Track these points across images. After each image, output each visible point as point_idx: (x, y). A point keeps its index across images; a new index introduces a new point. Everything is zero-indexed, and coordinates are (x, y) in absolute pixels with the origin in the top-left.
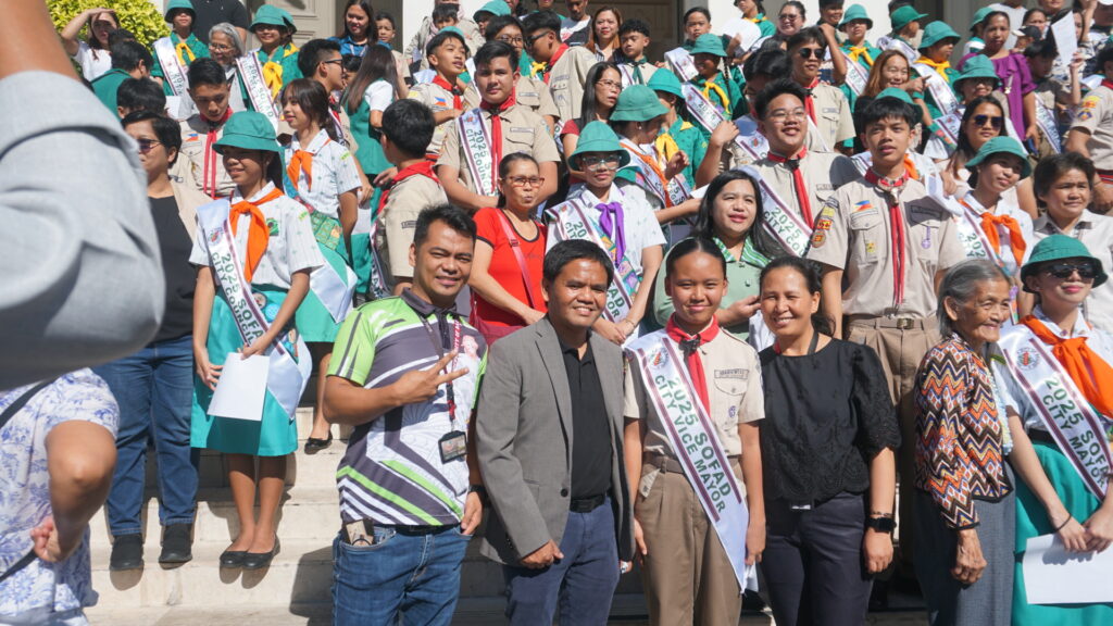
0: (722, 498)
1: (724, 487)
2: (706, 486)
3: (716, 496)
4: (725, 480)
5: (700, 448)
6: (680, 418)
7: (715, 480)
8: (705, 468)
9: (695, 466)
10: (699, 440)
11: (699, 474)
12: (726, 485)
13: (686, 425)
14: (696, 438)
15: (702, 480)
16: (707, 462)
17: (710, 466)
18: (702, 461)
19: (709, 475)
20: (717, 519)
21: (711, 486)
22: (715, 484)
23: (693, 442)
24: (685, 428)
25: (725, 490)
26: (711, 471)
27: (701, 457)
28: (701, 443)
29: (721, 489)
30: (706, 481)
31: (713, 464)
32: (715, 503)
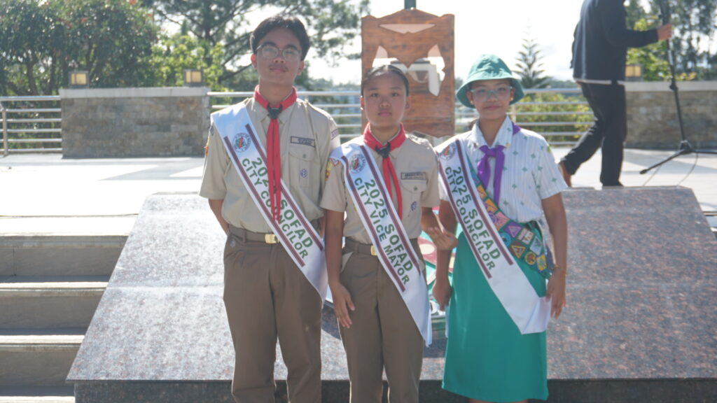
0: (406, 273)
1: (407, 264)
2: (393, 265)
3: (401, 272)
4: (408, 258)
5: (388, 236)
6: (375, 212)
7: (399, 259)
8: (392, 251)
9: (384, 251)
10: (388, 230)
11: (387, 257)
12: (409, 262)
13: (379, 218)
14: (386, 228)
15: (390, 260)
16: (393, 247)
17: (395, 249)
18: (389, 247)
19: (395, 257)
20: (403, 289)
21: (397, 264)
22: (399, 263)
23: (384, 231)
24: (379, 221)
25: (408, 266)
26: (397, 253)
27: (389, 243)
28: (389, 233)
29: (405, 266)
30: (393, 261)
31: (398, 248)
32: (401, 277)
